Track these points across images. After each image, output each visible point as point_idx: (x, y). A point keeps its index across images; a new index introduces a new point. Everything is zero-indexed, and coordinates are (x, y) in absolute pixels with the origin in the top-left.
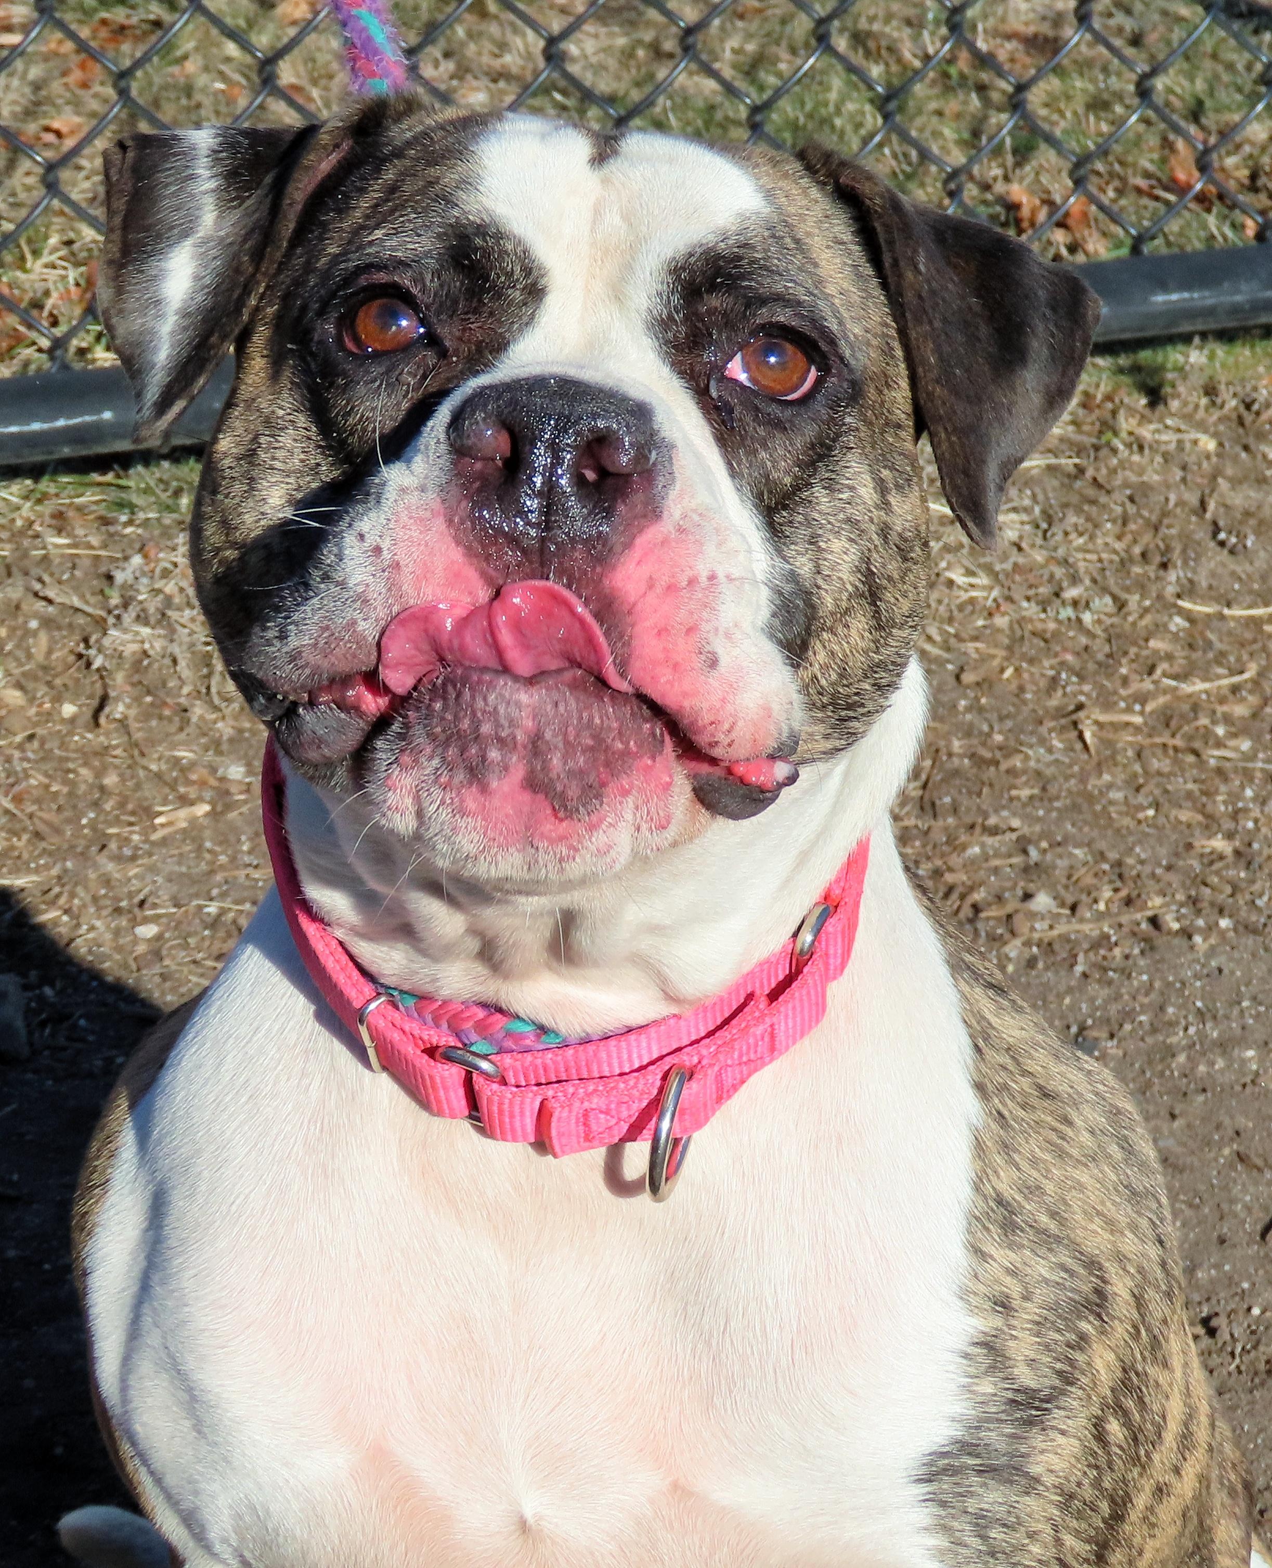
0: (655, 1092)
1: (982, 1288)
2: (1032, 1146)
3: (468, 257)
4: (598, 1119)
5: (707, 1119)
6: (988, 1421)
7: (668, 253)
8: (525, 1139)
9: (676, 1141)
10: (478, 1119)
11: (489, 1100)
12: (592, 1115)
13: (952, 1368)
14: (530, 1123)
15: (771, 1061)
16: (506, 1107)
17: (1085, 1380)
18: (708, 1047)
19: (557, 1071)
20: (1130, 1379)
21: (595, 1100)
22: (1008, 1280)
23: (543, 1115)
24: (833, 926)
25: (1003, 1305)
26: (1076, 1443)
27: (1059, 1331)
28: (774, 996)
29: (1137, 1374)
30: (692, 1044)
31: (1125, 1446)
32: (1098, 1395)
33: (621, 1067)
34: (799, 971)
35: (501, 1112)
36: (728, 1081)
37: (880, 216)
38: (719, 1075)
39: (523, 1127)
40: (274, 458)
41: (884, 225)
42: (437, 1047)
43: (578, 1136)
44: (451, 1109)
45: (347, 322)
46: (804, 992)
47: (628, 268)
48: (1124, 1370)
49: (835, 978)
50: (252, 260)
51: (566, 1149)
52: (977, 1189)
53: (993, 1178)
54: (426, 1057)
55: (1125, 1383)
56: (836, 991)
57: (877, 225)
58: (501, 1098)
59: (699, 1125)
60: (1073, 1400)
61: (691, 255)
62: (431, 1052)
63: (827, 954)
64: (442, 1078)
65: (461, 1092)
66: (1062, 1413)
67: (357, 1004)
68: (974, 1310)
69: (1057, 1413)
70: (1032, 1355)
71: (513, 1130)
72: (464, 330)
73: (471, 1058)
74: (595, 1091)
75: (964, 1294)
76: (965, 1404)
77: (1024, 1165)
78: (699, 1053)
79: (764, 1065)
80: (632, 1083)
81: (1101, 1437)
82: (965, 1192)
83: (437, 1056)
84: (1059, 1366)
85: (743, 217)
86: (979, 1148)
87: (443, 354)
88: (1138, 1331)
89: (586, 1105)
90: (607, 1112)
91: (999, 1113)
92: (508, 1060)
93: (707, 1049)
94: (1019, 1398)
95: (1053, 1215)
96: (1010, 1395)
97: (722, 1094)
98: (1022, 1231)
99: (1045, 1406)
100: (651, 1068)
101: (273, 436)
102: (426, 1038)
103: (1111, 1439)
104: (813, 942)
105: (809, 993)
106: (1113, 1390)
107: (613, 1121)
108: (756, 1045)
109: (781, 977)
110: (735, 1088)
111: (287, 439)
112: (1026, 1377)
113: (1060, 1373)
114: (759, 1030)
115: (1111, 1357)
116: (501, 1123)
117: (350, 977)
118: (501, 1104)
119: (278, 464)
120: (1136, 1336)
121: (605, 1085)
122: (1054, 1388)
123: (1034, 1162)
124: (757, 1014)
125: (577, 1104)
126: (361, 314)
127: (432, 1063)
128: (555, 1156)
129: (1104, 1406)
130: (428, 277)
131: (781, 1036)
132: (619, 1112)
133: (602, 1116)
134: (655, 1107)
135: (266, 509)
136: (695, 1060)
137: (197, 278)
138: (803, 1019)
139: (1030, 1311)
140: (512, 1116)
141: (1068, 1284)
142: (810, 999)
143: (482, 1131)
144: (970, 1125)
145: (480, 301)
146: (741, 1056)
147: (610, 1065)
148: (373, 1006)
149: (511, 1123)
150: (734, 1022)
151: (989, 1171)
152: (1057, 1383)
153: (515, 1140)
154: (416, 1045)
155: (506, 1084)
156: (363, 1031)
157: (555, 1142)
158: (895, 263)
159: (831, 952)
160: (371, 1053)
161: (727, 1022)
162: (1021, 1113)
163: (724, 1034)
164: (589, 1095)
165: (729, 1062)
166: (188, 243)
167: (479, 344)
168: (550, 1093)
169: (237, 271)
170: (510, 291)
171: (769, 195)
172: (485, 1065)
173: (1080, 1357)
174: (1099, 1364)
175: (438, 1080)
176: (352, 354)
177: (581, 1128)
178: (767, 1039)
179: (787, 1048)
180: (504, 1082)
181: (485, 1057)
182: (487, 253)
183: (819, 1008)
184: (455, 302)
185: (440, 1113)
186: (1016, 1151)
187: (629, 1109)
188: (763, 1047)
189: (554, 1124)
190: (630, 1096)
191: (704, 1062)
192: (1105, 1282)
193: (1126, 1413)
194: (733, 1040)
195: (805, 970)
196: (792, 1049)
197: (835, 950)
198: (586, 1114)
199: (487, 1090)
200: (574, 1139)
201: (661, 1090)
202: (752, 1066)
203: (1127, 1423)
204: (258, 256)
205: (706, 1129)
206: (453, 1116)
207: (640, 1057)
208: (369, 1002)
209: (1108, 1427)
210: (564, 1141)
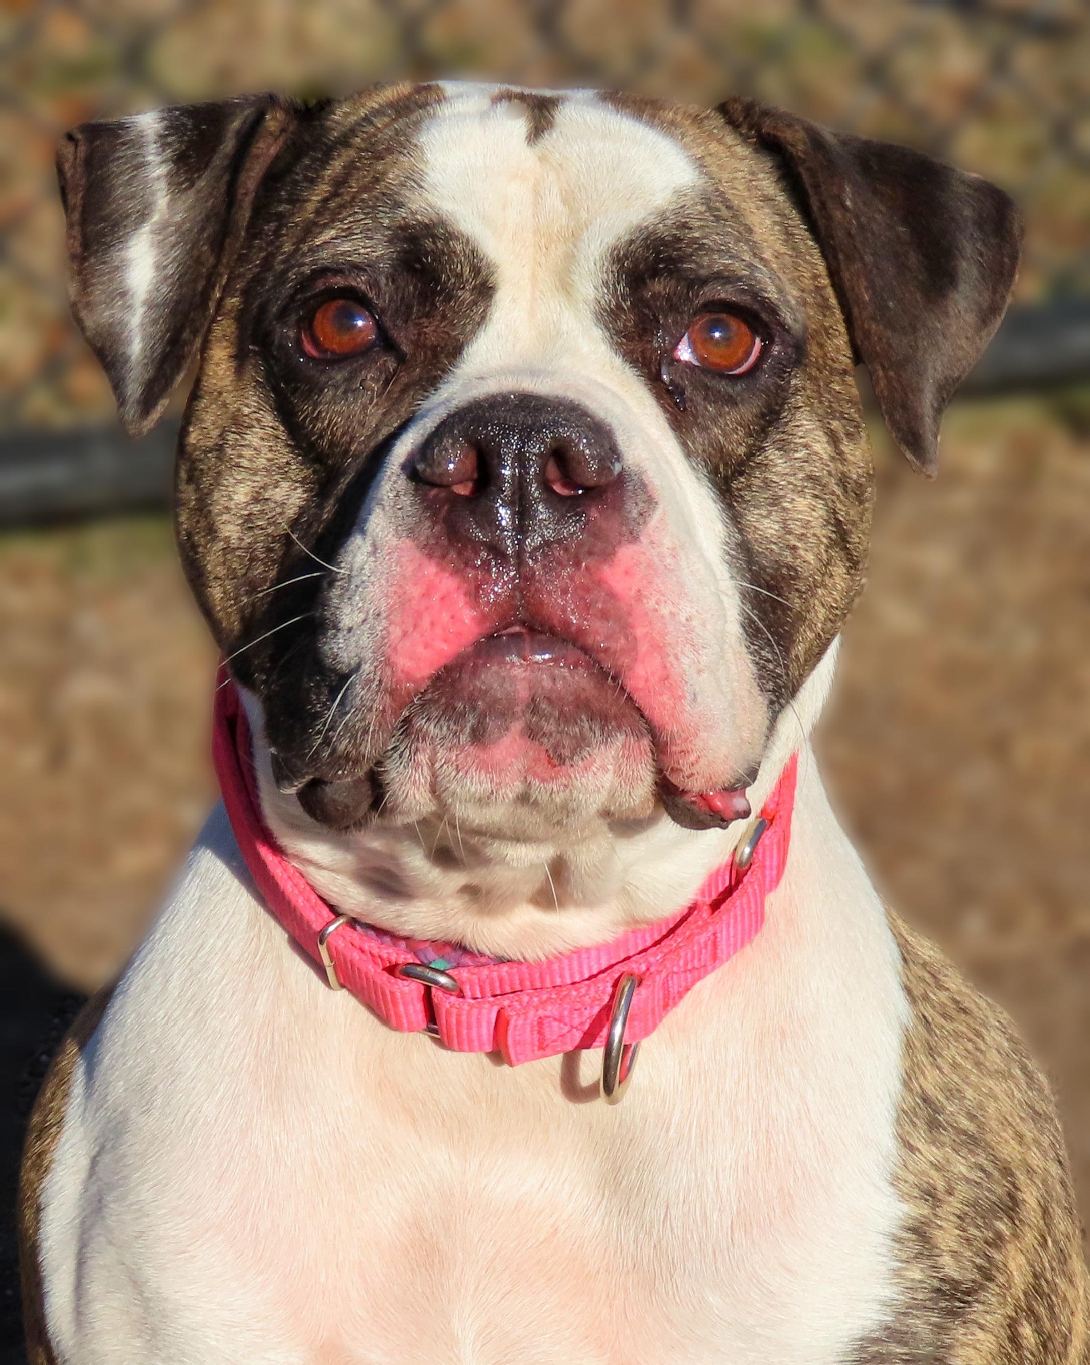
0: (607, 999)
1: (911, 1178)
2: (952, 1052)
3: (420, 261)
4: (550, 1026)
5: (655, 1026)
6: (917, 1307)
7: (610, 240)
8: (481, 1048)
9: (626, 1047)
10: (436, 1031)
11: (448, 1013)
12: (546, 1021)
13: (883, 1250)
14: (486, 1031)
15: (714, 969)
16: (464, 1018)
17: (1001, 1279)
18: (655, 955)
19: (512, 985)
20: (1040, 1285)
21: (549, 1008)
22: (933, 1172)
23: (500, 1025)
24: (768, 837)
25: (930, 1195)
26: (992, 1339)
27: (977, 1227)
28: (716, 906)
29: (1047, 1281)
30: (640, 953)
31: (1037, 1354)
32: (1012, 1296)
33: (572, 976)
34: (739, 881)
35: (459, 1023)
36: (674, 989)
37: (804, 161)
38: (665, 982)
39: (480, 1036)
40: (240, 456)
41: (809, 169)
42: (397, 965)
43: (532, 1044)
44: (409, 1022)
45: (307, 324)
46: (744, 901)
47: (570, 258)
48: (1035, 1276)
49: (770, 890)
50: (212, 250)
51: (521, 1057)
52: (906, 1084)
53: (922, 1079)
54: (386, 975)
55: (1037, 1288)
56: (774, 901)
57: (802, 170)
58: (460, 1009)
59: (647, 1032)
60: (991, 1295)
61: (632, 241)
62: (391, 970)
63: (764, 867)
64: (402, 993)
65: (420, 1006)
66: (980, 1307)
67: (317, 926)
68: (905, 1197)
69: (978, 1307)
70: (956, 1247)
71: (470, 1041)
72: (419, 334)
73: (430, 974)
74: (549, 999)
75: (895, 1181)
76: (895, 1289)
77: (947, 1069)
78: (646, 960)
79: (707, 973)
80: (583, 991)
81: (1014, 1339)
82: (895, 1086)
83: (397, 973)
84: (978, 1261)
85: (679, 193)
86: (909, 1045)
87: (401, 359)
88: (1046, 1241)
89: (541, 1013)
90: (560, 1020)
91: (924, 1017)
92: (465, 974)
93: (654, 957)
94: (946, 1287)
95: (972, 1117)
96: (936, 1283)
97: (669, 1001)
98: (945, 1129)
99: (967, 1298)
100: (601, 976)
101: (239, 434)
102: (385, 956)
103: (1025, 1343)
104: (751, 853)
105: (749, 902)
106: (1025, 1294)
107: (567, 1028)
108: (700, 953)
109: (721, 889)
110: (681, 995)
111: (253, 438)
112: (951, 1268)
113: (979, 1268)
114: (702, 939)
115: (1022, 1259)
116: (459, 1033)
117: (308, 901)
118: (459, 1016)
119: (245, 463)
120: (1044, 1244)
121: (558, 994)
122: (973, 1281)
123: (955, 1066)
124: (700, 923)
125: (532, 1013)
126: (319, 316)
127: (393, 980)
128: (511, 1064)
129: (1017, 1308)
130: (383, 281)
131: (723, 946)
132: (572, 1019)
133: (555, 1024)
134: (606, 1015)
135: (232, 505)
136: (643, 968)
137: (159, 267)
138: (743, 929)
139: (953, 1205)
140: (469, 1028)
141: (984, 1184)
142: (750, 908)
143: (440, 1042)
144: (901, 1024)
145: (433, 305)
146: (686, 964)
147: (562, 976)
148: (331, 928)
149: (469, 1034)
150: (679, 931)
151: (916, 1069)
152: (977, 1277)
153: (471, 1050)
154: (375, 963)
155: (463, 997)
156: (323, 950)
157: (512, 1051)
158: (823, 206)
159: (767, 863)
160: (330, 972)
161: (672, 931)
162: (943, 1021)
163: (671, 942)
164: (543, 1003)
165: (675, 969)
166: (146, 228)
167: (434, 348)
168: (506, 1003)
169: (198, 261)
170: (460, 293)
171: (701, 164)
172: (443, 980)
173: (997, 1256)
174: (1012, 1265)
175: (398, 995)
176: (313, 358)
177: (536, 1036)
178: (709, 947)
179: (729, 956)
180: (461, 995)
181: (442, 973)
182: (438, 255)
183: (757, 919)
184: (409, 307)
185: (398, 1027)
186: (940, 1055)
187: (581, 1015)
188: (706, 954)
189: (510, 1032)
190: (582, 1003)
191: (652, 969)
192: (1017, 1189)
193: (1038, 1319)
194: (678, 947)
195: (745, 880)
196: (734, 958)
197: (771, 862)
198: (541, 1022)
199: (445, 1003)
200: (528, 1047)
201: (612, 997)
202: (696, 973)
203: (1039, 1331)
204: (218, 245)
205: (654, 1036)
206: (410, 1030)
207: (590, 968)
208: (329, 924)
209: (1021, 1330)
210: (519, 1048)
